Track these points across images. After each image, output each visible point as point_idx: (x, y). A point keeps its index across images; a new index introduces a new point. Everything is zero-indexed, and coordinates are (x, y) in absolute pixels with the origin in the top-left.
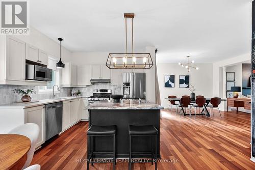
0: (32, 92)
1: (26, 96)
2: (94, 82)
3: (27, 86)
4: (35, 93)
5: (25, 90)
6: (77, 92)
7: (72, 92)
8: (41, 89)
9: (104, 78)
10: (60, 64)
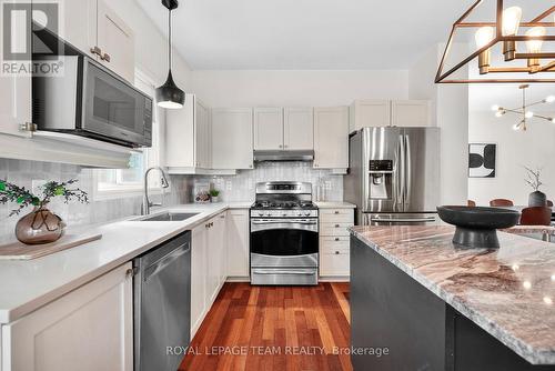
0: (67, 194)
1: (41, 216)
2: (262, 160)
3: (46, 166)
4: (84, 197)
5: (36, 187)
6: (208, 190)
7: (196, 192)
8: (104, 179)
9: (295, 145)
10: (170, 91)
